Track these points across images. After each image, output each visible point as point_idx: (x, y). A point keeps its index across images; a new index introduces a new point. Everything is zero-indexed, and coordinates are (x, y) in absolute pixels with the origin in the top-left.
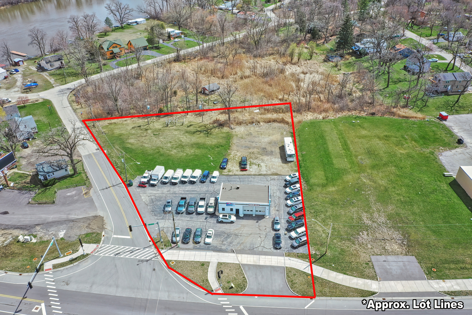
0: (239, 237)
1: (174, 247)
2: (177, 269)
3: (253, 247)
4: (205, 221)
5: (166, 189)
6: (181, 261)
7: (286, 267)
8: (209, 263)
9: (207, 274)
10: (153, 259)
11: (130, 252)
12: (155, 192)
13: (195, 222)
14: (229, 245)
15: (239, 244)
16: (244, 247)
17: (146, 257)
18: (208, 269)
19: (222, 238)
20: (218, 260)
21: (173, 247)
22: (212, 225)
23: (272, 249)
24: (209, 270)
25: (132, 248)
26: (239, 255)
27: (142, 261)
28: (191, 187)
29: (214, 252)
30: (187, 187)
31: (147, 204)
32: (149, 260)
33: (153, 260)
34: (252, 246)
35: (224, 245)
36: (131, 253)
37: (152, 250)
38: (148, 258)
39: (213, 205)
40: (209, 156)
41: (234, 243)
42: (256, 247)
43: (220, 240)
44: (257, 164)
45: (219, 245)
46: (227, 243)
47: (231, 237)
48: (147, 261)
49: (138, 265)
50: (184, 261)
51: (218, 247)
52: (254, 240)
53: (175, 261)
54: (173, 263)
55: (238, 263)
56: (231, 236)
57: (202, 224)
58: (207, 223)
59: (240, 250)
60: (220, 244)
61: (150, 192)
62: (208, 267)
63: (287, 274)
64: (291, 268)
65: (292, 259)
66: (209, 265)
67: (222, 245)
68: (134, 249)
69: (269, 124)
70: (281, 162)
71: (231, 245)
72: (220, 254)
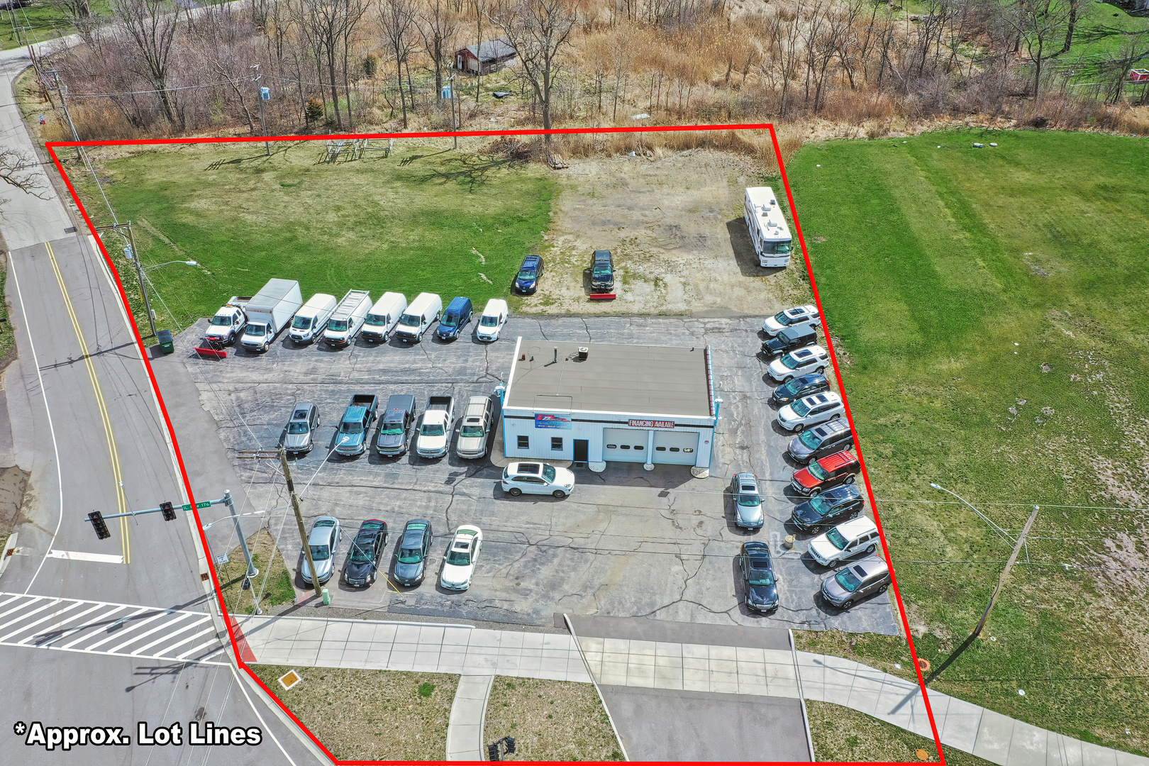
0: (591, 557)
1: (304, 603)
2: (309, 708)
3: (652, 604)
4: (448, 488)
5: (299, 365)
6: (329, 670)
7: (810, 703)
8: (453, 679)
9: (444, 738)
10: (203, 661)
11: (105, 628)
12: (255, 376)
13: (404, 495)
14: (546, 596)
15: (590, 591)
16: (612, 603)
17: (175, 653)
18: (448, 711)
19: (516, 565)
20: (494, 665)
21: (299, 606)
22: (473, 508)
23: (737, 614)
24: (454, 716)
25: (123, 607)
26: (592, 644)
27: (154, 671)
28: (397, 358)
29: (478, 626)
30: (384, 359)
31: (216, 423)
32: (188, 664)
33: (203, 666)
34: (646, 600)
35: (526, 593)
36: (110, 631)
37: (209, 618)
38: (181, 658)
39: (481, 423)
40: (474, 251)
41: (566, 587)
42: (666, 602)
43: (505, 571)
44: (652, 277)
45: (504, 595)
46: (537, 584)
47: (556, 561)
48: (176, 669)
49: (129, 690)
50: (344, 671)
51: (497, 603)
52: (653, 570)
53: (303, 670)
54: (291, 679)
55: (585, 678)
56: (554, 556)
57: (432, 504)
58: (456, 497)
59: (593, 617)
60: (506, 590)
61: (239, 374)
62: (451, 700)
63: (816, 737)
64: (831, 707)
65: (829, 660)
66: (454, 692)
67: (513, 596)
68: (128, 610)
69: (686, 152)
70: (738, 270)
71: (557, 596)
72: (508, 636)
